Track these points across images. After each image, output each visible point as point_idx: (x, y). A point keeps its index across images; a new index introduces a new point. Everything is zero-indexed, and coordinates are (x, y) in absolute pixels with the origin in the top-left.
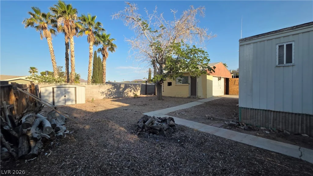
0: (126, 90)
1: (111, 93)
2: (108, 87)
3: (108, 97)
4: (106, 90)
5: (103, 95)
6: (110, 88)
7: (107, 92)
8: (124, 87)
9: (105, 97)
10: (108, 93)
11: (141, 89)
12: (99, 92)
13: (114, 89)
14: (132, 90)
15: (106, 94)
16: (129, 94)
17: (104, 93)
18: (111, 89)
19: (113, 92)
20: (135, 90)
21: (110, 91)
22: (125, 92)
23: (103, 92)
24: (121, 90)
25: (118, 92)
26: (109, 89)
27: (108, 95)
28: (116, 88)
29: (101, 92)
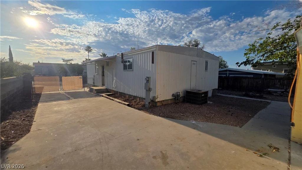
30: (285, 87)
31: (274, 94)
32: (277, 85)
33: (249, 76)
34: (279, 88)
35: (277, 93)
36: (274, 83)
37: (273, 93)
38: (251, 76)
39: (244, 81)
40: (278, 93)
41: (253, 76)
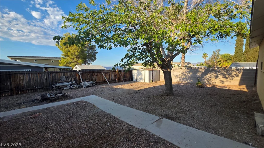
0: (207, 75)
1: (186, 77)
2: (182, 71)
3: (182, 81)
4: (180, 74)
5: (177, 79)
6: (184, 71)
7: (181, 76)
8: (203, 71)
9: (179, 80)
10: (183, 77)
11: (242, 75)
12: (173, 75)
13: (190, 73)
14: (219, 76)
15: (179, 78)
16: (213, 82)
17: (178, 77)
18: (186, 72)
19: (188, 76)
20: (227, 76)
21: (184, 75)
22: (205, 77)
23: (177, 75)
24: (199, 74)
25: (195, 77)
26: (183, 73)
27: (181, 79)
28: (192, 72)
29: (176, 75)
30: (69, 79)
31: (65, 89)
32: (63, 79)
33: (25, 70)
34: (66, 82)
35: (66, 87)
36: (60, 77)
37: (63, 88)
38: (29, 70)
39: (22, 78)
40: (68, 86)
41: (31, 70)
